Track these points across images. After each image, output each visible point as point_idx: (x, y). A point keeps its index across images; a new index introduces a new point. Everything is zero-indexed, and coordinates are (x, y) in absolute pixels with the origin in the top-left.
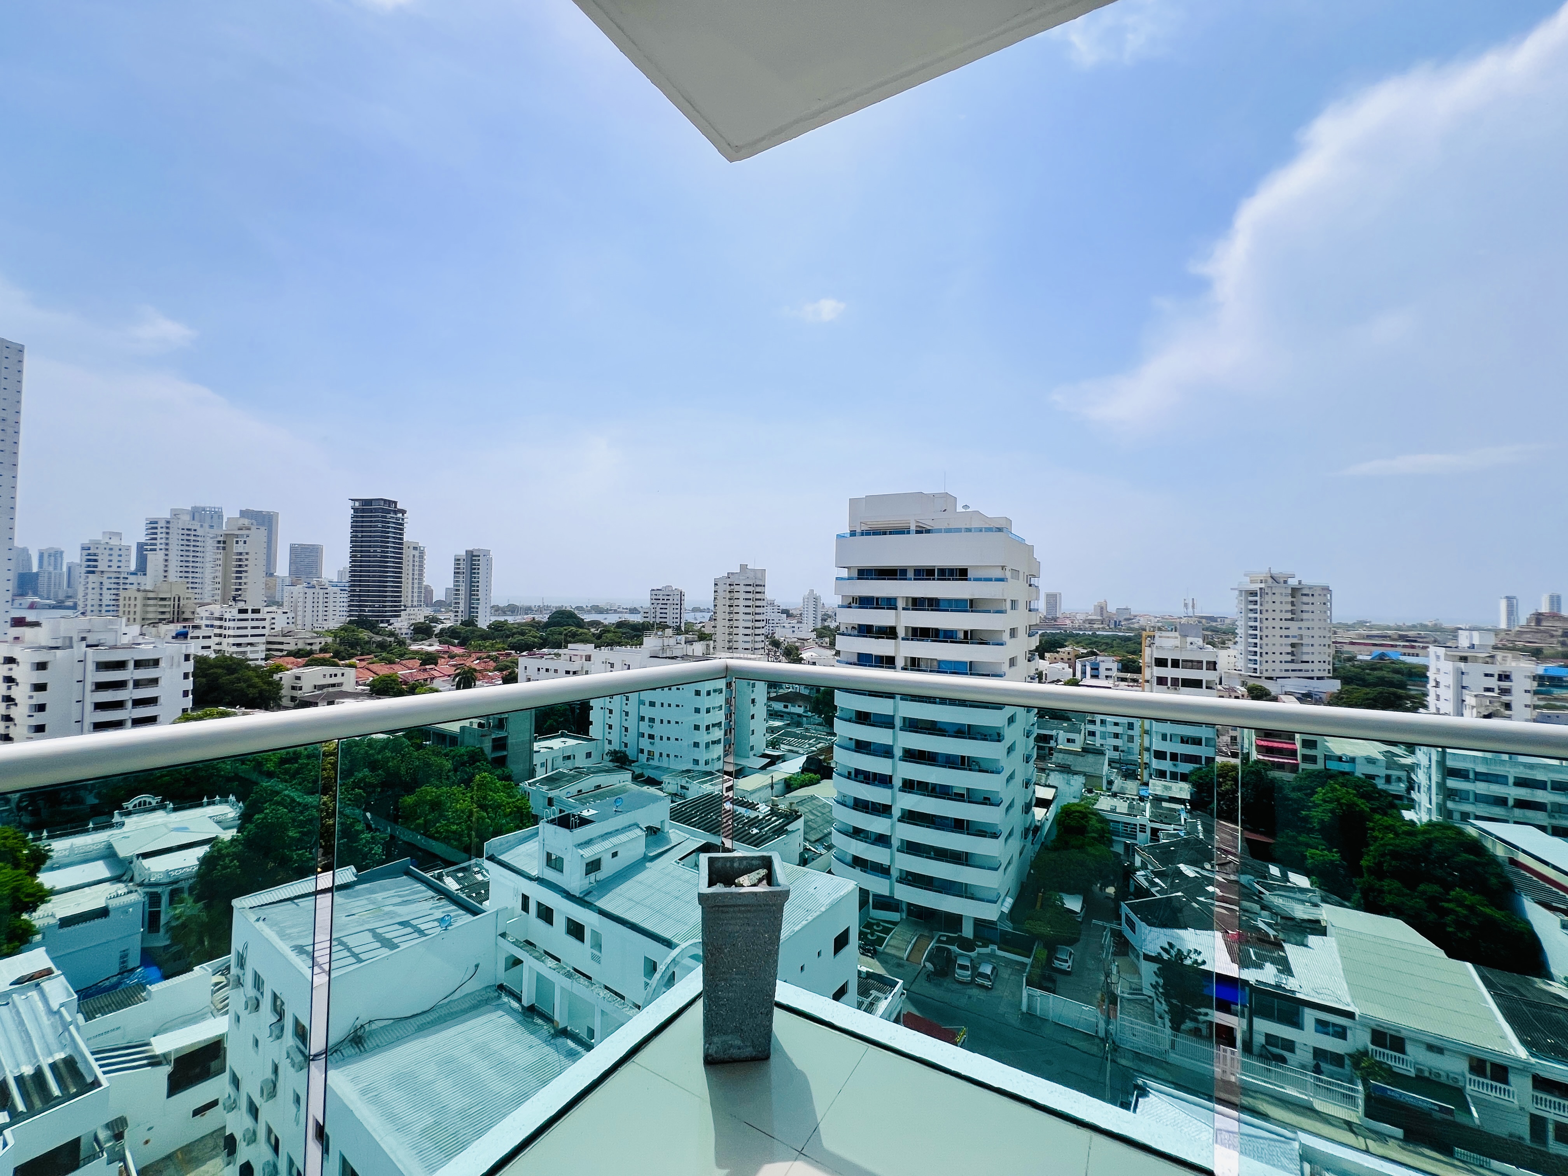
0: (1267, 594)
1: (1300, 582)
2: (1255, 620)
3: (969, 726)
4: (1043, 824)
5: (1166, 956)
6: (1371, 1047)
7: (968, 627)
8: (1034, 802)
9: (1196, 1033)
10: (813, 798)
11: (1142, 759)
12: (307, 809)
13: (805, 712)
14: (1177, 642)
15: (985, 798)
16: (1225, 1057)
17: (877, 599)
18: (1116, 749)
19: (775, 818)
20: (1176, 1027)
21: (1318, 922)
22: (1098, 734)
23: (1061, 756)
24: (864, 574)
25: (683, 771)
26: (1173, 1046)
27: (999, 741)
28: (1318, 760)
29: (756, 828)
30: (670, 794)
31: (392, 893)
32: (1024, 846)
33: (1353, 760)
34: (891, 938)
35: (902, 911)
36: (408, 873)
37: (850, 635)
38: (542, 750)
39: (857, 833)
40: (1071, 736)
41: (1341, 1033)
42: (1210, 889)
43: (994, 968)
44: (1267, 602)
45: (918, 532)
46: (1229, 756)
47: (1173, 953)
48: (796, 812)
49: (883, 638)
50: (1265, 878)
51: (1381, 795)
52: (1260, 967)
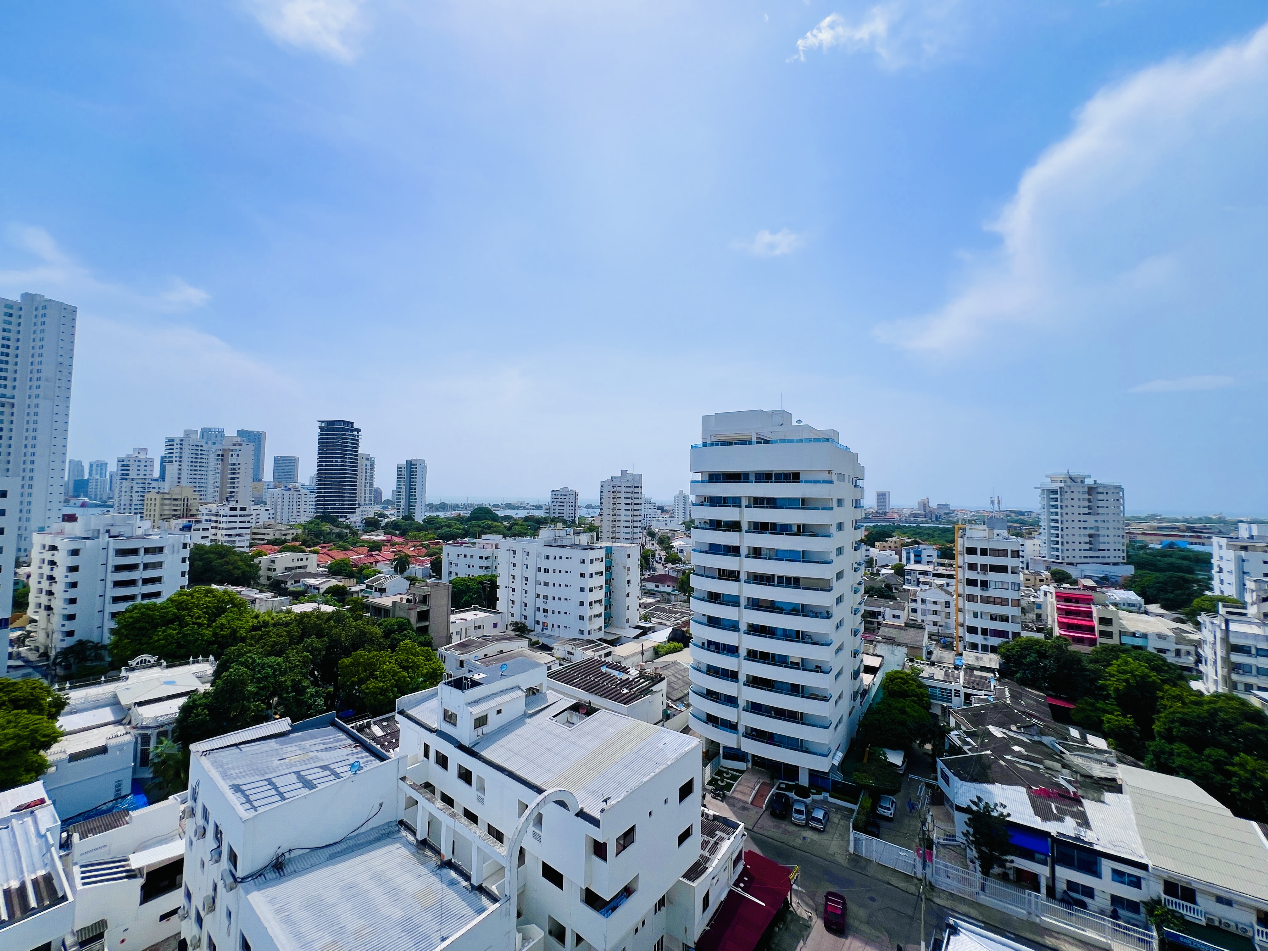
0: (1066, 492)
1: (1095, 482)
2: (1057, 514)
3: (802, 605)
4: (870, 689)
5: (975, 808)
6: (1163, 896)
7: (801, 522)
8: (862, 669)
9: (1004, 877)
10: (675, 663)
11: (957, 633)
12: (264, 669)
13: (673, 591)
14: (986, 534)
15: (817, 667)
16: (1030, 901)
17: (725, 498)
18: (935, 624)
19: (643, 680)
20: (986, 872)
21: (1114, 780)
22: (919, 611)
23: (886, 629)
24: (714, 477)
25: (570, 640)
26: (983, 889)
27: (828, 618)
28: (1114, 636)
29: (626, 688)
30: (558, 659)
31: (318, 740)
32: (854, 707)
33: (1145, 636)
34: (738, 784)
35: (748, 761)
36: (334, 724)
37: (703, 528)
38: (458, 621)
39: (711, 695)
40: (896, 612)
41: (1136, 883)
42: (1016, 748)
43: (826, 813)
44: (1067, 499)
45: (758, 443)
46: (1035, 631)
47: (982, 805)
48: (660, 675)
49: (730, 531)
50: (1066, 739)
51: (1170, 668)
52: (1061, 820)
